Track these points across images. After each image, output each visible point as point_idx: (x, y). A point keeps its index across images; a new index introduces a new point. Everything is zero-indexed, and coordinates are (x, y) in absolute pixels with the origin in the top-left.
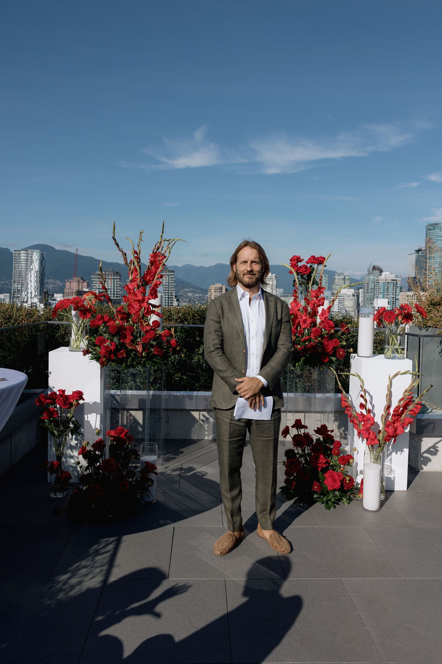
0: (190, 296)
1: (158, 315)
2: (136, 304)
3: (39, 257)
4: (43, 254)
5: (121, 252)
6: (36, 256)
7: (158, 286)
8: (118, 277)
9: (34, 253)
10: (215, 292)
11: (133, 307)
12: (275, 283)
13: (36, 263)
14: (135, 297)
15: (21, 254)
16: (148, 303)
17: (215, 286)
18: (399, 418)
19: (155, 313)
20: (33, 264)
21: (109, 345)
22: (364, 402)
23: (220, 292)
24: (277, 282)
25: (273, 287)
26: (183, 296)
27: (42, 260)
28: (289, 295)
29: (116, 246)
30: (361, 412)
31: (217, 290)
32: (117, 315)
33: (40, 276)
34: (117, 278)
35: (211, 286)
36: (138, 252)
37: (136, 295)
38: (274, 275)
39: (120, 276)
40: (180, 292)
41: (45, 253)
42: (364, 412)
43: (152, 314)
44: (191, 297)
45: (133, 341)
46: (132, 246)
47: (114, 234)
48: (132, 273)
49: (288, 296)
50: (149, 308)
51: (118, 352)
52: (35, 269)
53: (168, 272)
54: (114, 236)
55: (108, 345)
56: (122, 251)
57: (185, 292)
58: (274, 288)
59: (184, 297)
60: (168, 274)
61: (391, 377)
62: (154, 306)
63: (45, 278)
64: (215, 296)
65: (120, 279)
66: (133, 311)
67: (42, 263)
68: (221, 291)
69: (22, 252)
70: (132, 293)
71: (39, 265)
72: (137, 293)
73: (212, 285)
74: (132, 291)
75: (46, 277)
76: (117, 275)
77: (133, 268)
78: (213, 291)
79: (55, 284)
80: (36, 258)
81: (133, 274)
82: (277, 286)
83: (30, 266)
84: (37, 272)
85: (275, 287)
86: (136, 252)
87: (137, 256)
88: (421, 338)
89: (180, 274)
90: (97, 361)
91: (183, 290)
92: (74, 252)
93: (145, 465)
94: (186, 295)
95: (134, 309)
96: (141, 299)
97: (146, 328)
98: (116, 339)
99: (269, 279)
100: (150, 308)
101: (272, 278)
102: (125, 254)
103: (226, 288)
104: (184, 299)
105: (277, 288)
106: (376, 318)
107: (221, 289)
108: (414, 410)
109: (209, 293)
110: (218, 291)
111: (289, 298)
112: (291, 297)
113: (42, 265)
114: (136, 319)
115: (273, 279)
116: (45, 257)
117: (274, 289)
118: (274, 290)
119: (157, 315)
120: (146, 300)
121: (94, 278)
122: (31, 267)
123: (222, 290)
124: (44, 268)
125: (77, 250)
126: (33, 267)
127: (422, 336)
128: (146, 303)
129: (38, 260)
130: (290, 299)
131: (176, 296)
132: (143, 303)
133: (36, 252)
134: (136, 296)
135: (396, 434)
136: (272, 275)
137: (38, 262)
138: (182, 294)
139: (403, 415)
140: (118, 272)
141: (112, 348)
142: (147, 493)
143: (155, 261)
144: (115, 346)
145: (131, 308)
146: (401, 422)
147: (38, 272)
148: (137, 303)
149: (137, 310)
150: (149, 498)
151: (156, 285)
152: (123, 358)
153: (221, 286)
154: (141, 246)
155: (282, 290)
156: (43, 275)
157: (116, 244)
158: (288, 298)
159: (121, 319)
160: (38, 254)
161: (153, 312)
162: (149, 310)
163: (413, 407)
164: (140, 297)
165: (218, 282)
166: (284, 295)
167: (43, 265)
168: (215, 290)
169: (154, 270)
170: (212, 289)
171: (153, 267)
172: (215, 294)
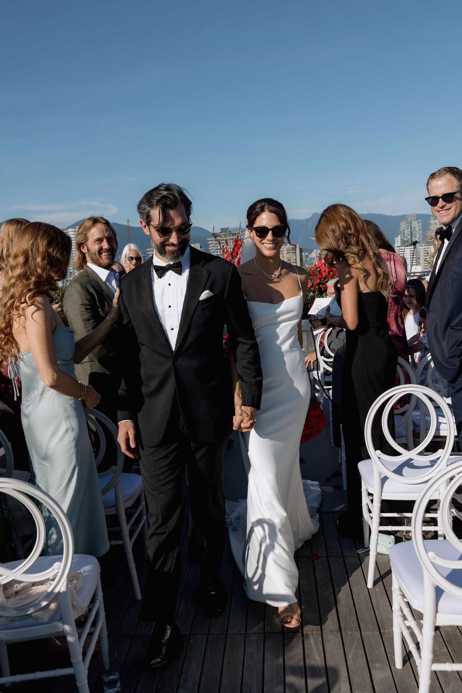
10: (288, 253)
15: (68, 232)
23: (293, 253)
31: (290, 250)
47: (213, 232)
48: (226, 253)
53: (231, 235)
60: (232, 238)
64: (288, 258)
68: (294, 251)
69: (70, 230)
92: (125, 223)
103: (300, 247)
107: (294, 249)
110: (291, 252)
121: (150, 251)
123: (296, 250)
125: (128, 221)
153: (294, 246)
168: (287, 251)
169: (237, 250)
170: (284, 250)
171: (236, 249)
172: (288, 256)
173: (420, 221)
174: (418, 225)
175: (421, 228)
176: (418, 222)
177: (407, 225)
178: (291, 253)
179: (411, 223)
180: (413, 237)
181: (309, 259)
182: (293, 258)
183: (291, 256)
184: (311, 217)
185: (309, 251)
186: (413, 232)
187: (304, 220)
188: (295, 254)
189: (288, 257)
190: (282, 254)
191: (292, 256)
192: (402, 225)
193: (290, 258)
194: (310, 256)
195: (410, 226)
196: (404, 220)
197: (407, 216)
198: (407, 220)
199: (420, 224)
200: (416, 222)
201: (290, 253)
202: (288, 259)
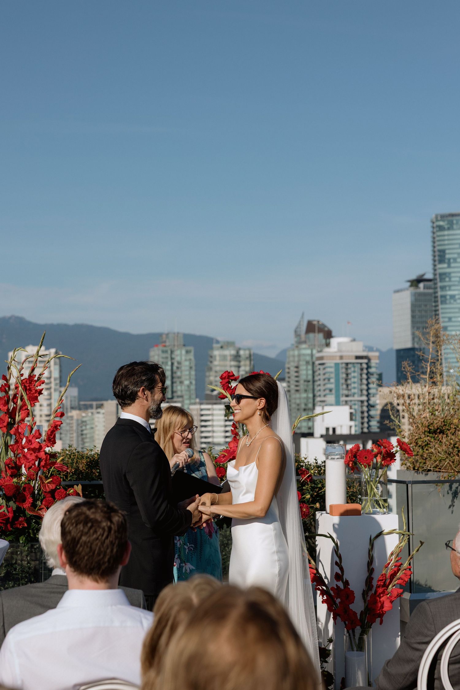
2: (30, 454)
11: (27, 459)
14: (29, 444)
16: (45, 453)
18: (384, 589)
21: (6, 512)
22: (340, 572)
24: (61, 371)
25: (50, 383)
28: (94, 403)
30: (337, 585)
32: (6, 471)
36: (8, 378)
37: (29, 441)
38: (53, 351)
42: (341, 584)
45: (34, 505)
49: (91, 407)
51: (17, 521)
55: (4, 511)
58: (53, 385)
61: (372, 538)
62: (52, 456)
66: (28, 464)
72: (31, 439)
77: (21, 404)
82: (61, 382)
85: (56, 384)
88: (410, 485)
95: (28, 461)
96: (38, 447)
97: (48, 486)
98: (11, 503)
105: (61, 386)
106: (349, 459)
108: (403, 577)
111: (94, 411)
112: (99, 410)
114: (34, 475)
117: (52, 390)
118: (55, 390)
120: (43, 448)
127: (410, 482)
128: (43, 453)
130: (97, 415)
132: (39, 452)
134: (31, 443)
135: (382, 611)
139: (390, 586)
141: (10, 515)
144: (12, 512)
146: (388, 596)
149: (33, 462)
152: (24, 527)
155: (74, 392)
158: (92, 413)
161: (52, 464)
163: (401, 574)
164: (34, 445)
166: (79, 405)
173: (191, 348)
174: (188, 358)
175: (193, 364)
176: (188, 352)
177: (164, 355)
179: (172, 352)
180: (176, 382)
186: (176, 373)
192: (153, 356)
195: (169, 359)
196: (157, 346)
197: (164, 336)
198: (165, 346)
199: (191, 356)
200: (184, 352)
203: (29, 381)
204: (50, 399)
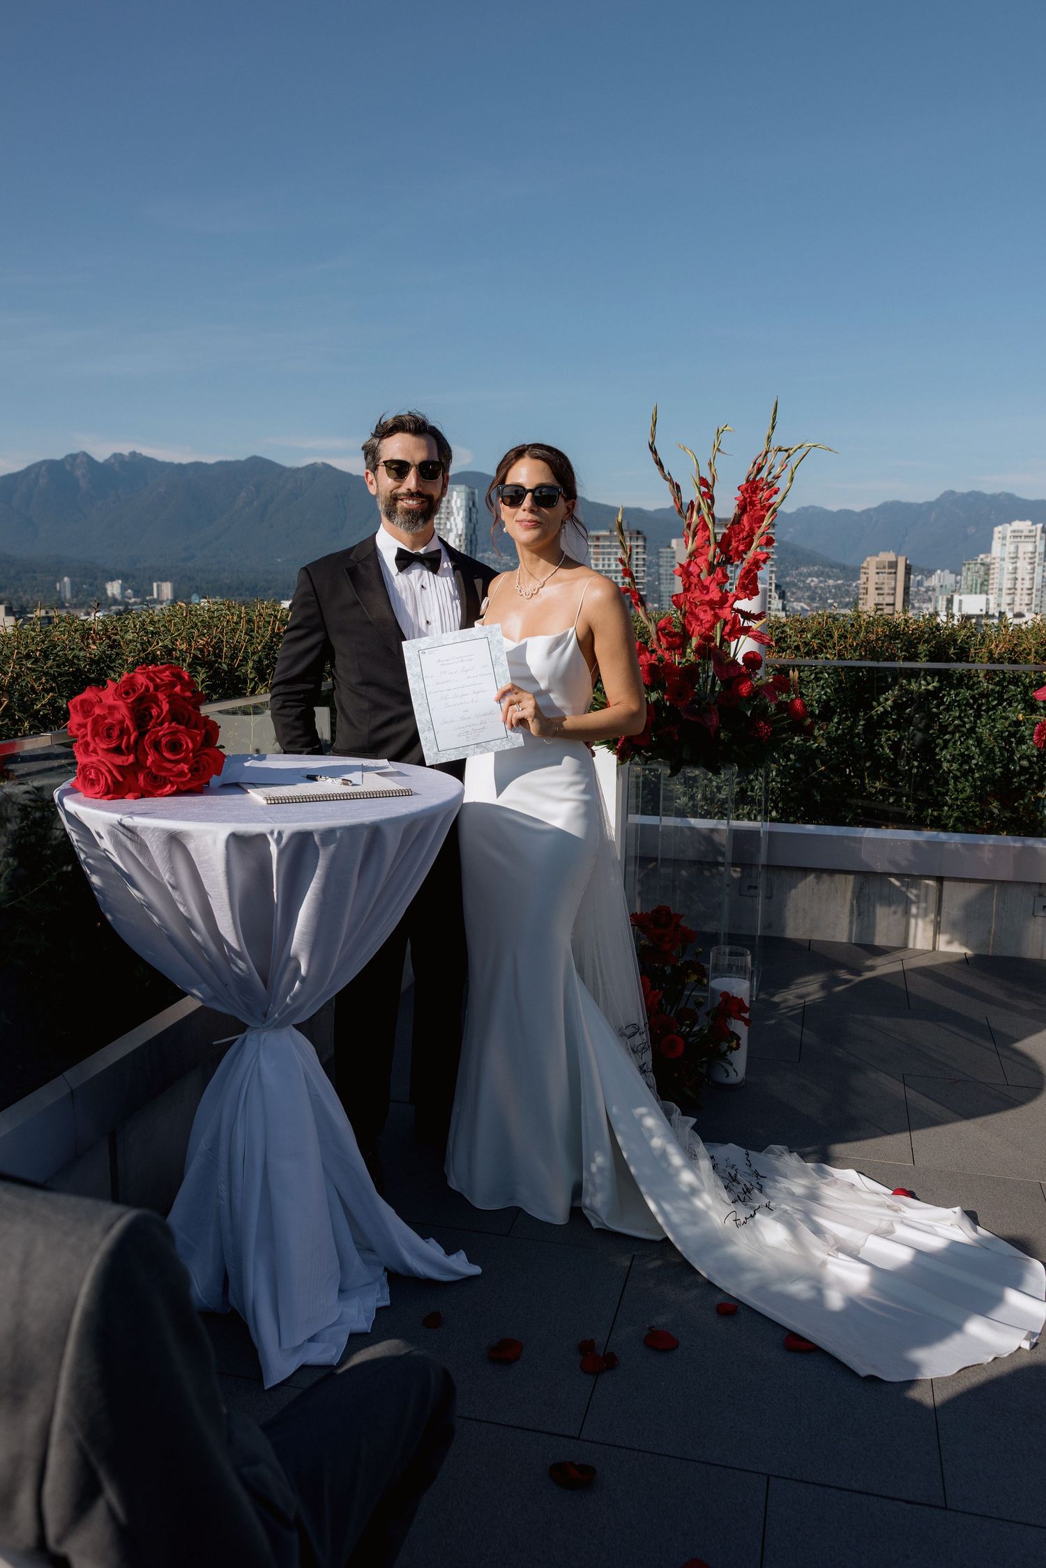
0: (812, 584)
1: (758, 637)
2: (705, 611)
3: (464, 503)
4: (473, 493)
5: (668, 483)
6: (459, 500)
7: (760, 566)
8: (640, 543)
9: (455, 493)
10: (878, 573)
11: (697, 618)
12: (1041, 549)
13: (458, 515)
14: (702, 593)
16: (734, 609)
17: (878, 559)
19: (750, 633)
20: (452, 519)
23: (891, 573)
26: (795, 585)
27: (470, 509)
29: (656, 467)
31: (884, 568)
32: (659, 640)
33: (466, 546)
34: (637, 546)
35: (868, 559)
36: (710, 481)
37: (706, 589)
39: (645, 540)
40: (788, 575)
41: (476, 492)
43: (743, 637)
44: (816, 587)
46: (696, 466)
47: (653, 436)
48: (694, 535)
50: (735, 619)
52: (457, 530)
54: (653, 443)
56: (671, 481)
57: (801, 574)
58: (1037, 560)
59: (799, 588)
62: (748, 616)
63: (478, 550)
64: (876, 583)
65: (644, 547)
66: (698, 628)
67: (470, 514)
68: (893, 571)
70: (696, 585)
71: (464, 519)
72: (707, 583)
73: (871, 556)
74: (694, 580)
75: (480, 547)
76: (637, 538)
77: (698, 521)
78: (872, 571)
79: (499, 563)
80: (459, 505)
81: (696, 538)
83: (446, 523)
84: (461, 535)
85: (1040, 559)
86: (703, 482)
87: (706, 490)
89: (791, 530)
90: (610, 749)
91: (797, 569)
93: (721, 999)
94: (804, 582)
95: (699, 623)
96: (718, 599)
97: (727, 670)
99: (1026, 537)
100: (740, 621)
101: (1034, 534)
102: (678, 487)
103: (908, 562)
104: (799, 594)
107: (894, 565)
109: (863, 578)
110: (887, 570)
113: (470, 520)
115: (1035, 536)
116: (477, 500)
117: (1036, 565)
118: (1039, 565)
119: (754, 637)
120: (731, 600)
122: (448, 527)
123: (896, 569)
124: (475, 526)
126: (451, 524)
128: (730, 609)
129: (463, 508)
131: (777, 587)
132: (721, 607)
133: (458, 489)
134: (705, 592)
136: (1033, 528)
137: (462, 514)
138: (792, 579)
140: (639, 529)
142: (726, 1065)
143: (752, 504)
145: (694, 623)
147: (463, 537)
148: (708, 609)
149: (707, 625)
150: (728, 1076)
151: (756, 564)
153: (894, 559)
154: (716, 465)
156: (474, 542)
157: (657, 463)
159: (667, 649)
160: (463, 495)
161: (746, 631)
162: (738, 626)
164: (715, 595)
165: (886, 550)
167: (474, 520)
168: (877, 568)
169: (751, 524)
170: (870, 567)
171: (745, 518)
172: (879, 579)
178: (885, 573)
181: (923, 589)
182: (888, 584)
183: (884, 579)
184: (938, 500)
185: (926, 573)
187: (921, 506)
188: (893, 575)
189: (877, 581)
190: (865, 573)
191: (886, 581)
193: (883, 583)
194: (926, 584)
201: (882, 573)
202: (877, 586)
203: (751, 490)
204: (1033, 573)
